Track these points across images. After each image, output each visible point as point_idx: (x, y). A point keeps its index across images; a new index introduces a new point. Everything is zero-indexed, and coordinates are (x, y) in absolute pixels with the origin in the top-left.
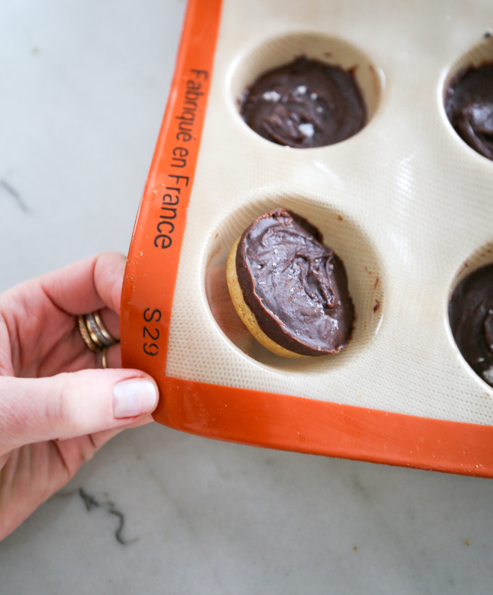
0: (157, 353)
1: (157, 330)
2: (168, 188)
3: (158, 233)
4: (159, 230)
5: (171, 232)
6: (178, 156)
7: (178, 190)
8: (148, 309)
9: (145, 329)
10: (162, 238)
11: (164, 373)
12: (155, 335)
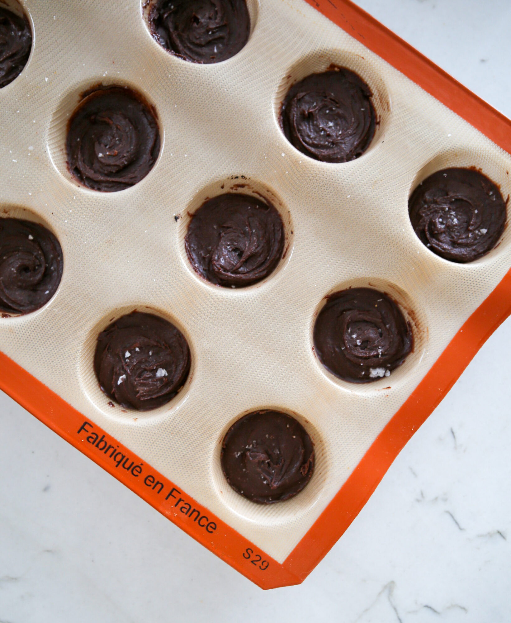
0: (268, 563)
1: (257, 556)
2: (176, 505)
3: (204, 528)
4: (203, 526)
5: (208, 520)
6: (153, 485)
7: (180, 500)
8: (244, 554)
9: (252, 562)
10: (209, 527)
11: (279, 565)
12: (258, 558)
